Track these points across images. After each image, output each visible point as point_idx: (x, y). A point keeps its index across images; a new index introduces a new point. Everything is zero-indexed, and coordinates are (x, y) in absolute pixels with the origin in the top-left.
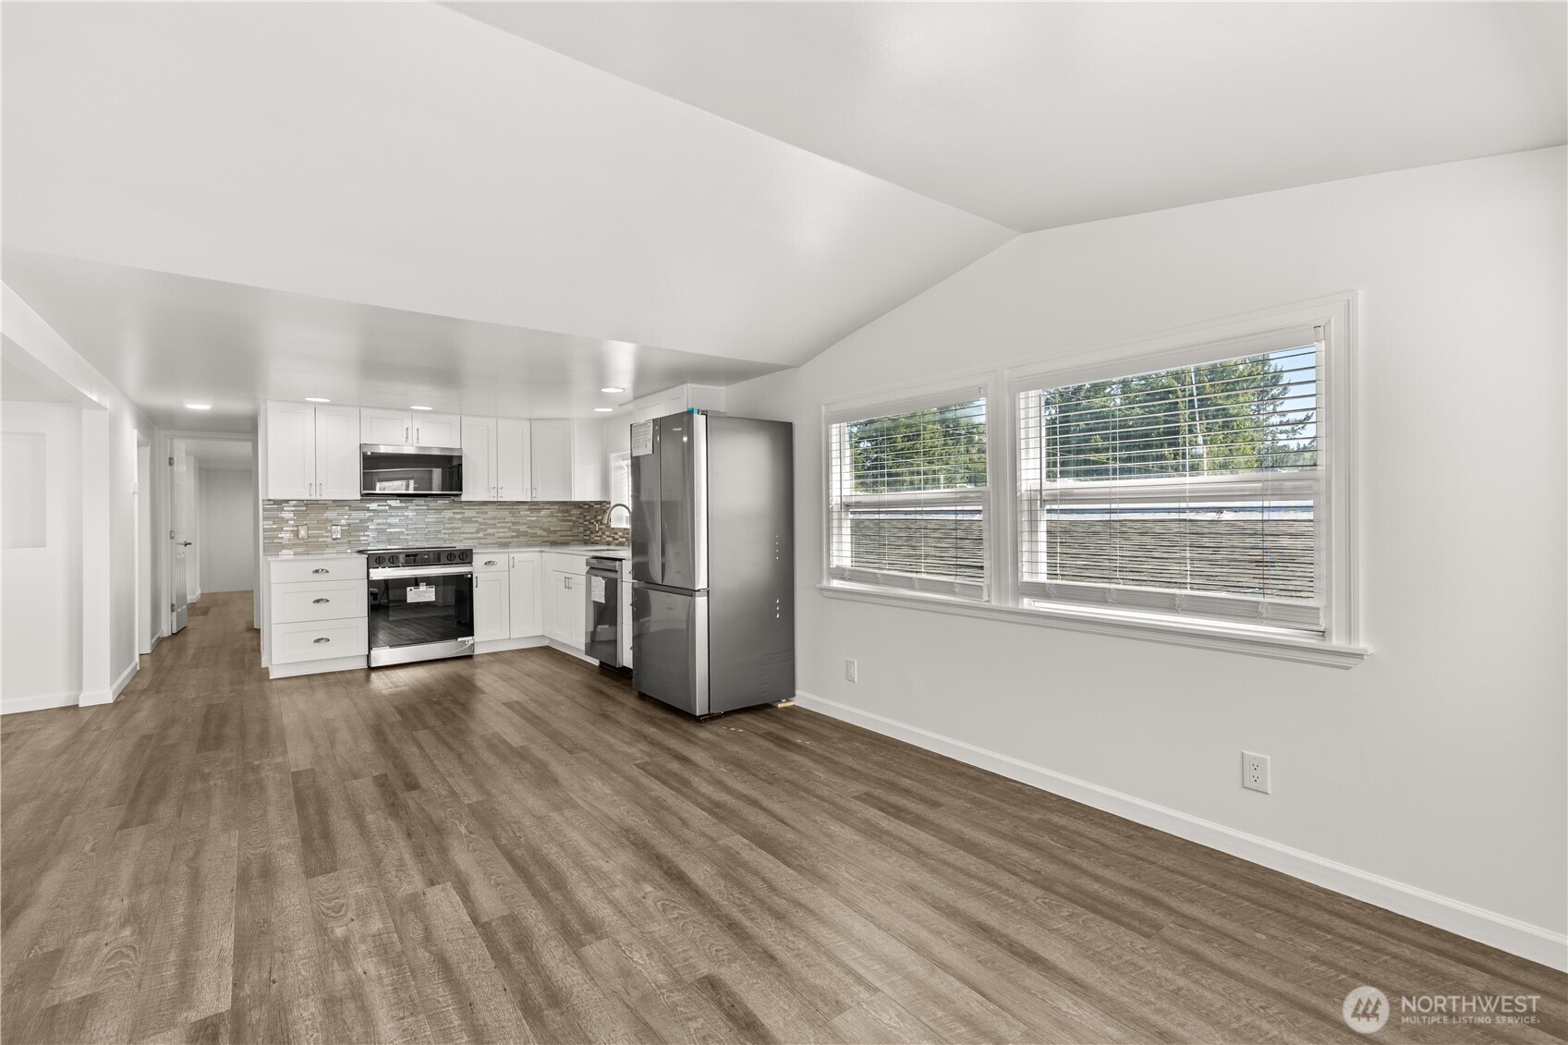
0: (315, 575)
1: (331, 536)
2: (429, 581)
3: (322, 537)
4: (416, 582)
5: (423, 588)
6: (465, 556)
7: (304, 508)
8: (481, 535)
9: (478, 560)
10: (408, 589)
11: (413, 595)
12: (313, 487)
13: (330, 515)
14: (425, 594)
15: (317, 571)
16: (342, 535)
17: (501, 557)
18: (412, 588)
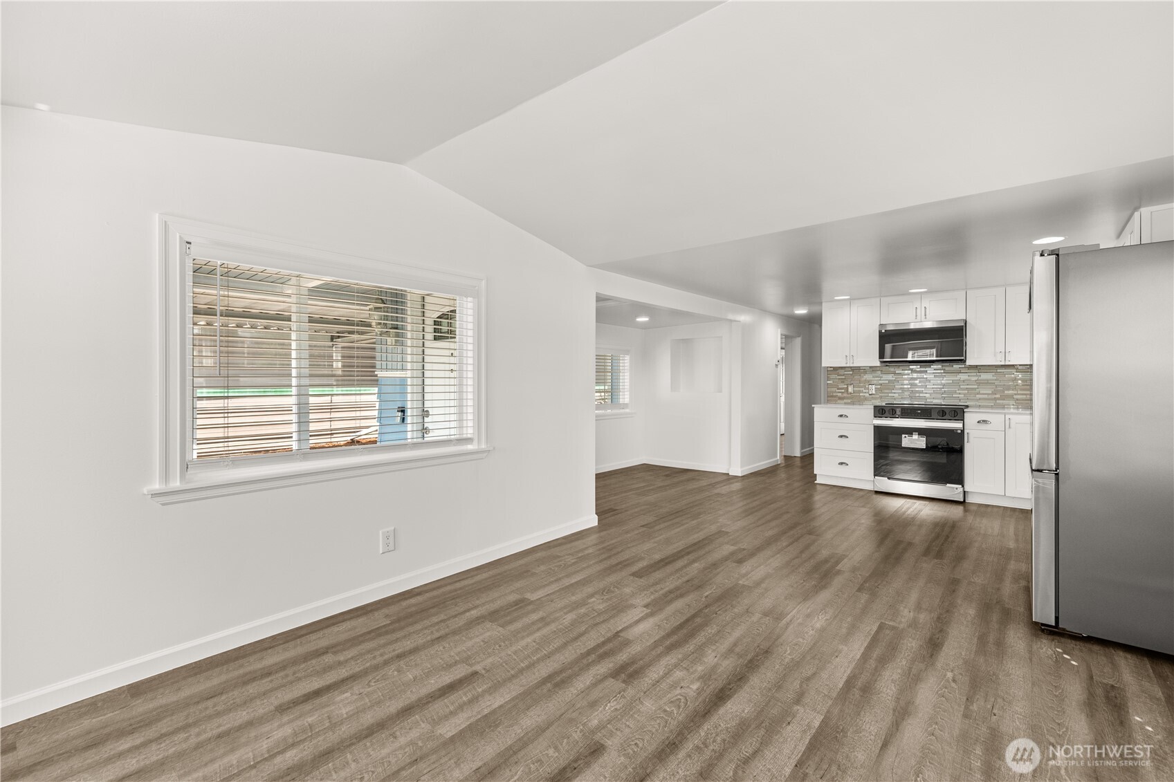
0: (840, 418)
1: (868, 392)
2: (921, 432)
3: (863, 392)
4: (910, 431)
5: (915, 436)
6: (957, 413)
7: (851, 373)
8: (998, 396)
9: (971, 418)
10: (903, 436)
11: (907, 441)
12: (848, 357)
13: (868, 377)
14: (919, 442)
15: (841, 416)
16: (876, 391)
17: (996, 418)
18: (907, 436)
